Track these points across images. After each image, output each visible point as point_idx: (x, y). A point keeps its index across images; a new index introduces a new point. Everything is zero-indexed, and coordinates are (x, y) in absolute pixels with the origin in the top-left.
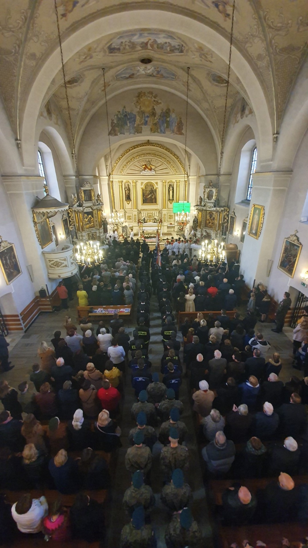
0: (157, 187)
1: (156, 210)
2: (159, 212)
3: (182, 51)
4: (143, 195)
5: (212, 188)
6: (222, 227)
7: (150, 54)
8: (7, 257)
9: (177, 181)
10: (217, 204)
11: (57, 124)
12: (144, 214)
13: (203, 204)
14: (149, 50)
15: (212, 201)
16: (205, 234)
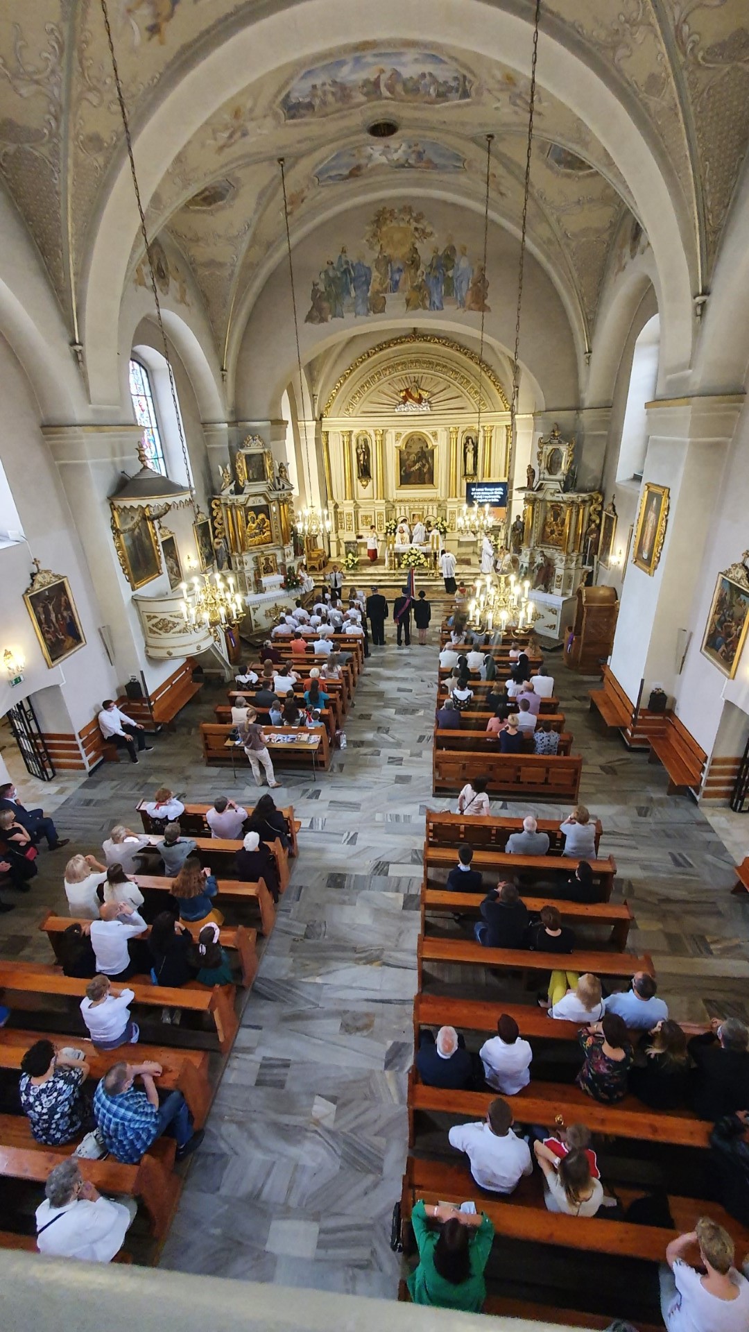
0: (434, 444)
1: (431, 500)
2: (440, 506)
3: (465, 94)
4: (402, 463)
5: (560, 442)
6: (583, 542)
7: (391, 110)
8: (51, 607)
9: (486, 428)
10: (570, 484)
11: (182, 300)
12: (403, 511)
13: (535, 484)
14: (387, 98)
15: (559, 476)
16: (541, 562)
